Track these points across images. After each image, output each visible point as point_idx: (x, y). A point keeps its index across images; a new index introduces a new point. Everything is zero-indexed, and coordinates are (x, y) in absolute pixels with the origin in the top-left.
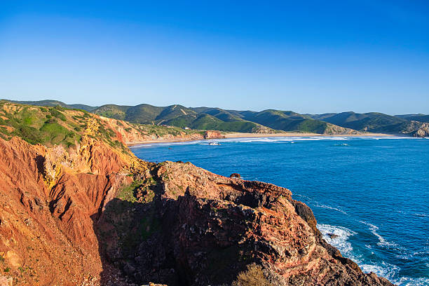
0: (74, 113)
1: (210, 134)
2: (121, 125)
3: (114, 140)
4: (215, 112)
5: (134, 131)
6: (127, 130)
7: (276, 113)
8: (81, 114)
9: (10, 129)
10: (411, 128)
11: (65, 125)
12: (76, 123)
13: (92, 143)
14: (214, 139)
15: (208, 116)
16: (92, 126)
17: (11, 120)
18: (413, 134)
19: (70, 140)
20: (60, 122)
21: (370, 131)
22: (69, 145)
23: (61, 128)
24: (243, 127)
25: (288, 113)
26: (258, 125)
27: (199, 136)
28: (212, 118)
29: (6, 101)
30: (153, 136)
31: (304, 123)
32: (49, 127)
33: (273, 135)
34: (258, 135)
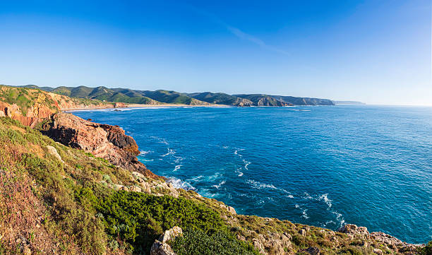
0: (33, 91)
1: (117, 105)
2: (63, 98)
3: (52, 105)
4: (125, 91)
5: (71, 102)
6: (67, 101)
7: (163, 92)
8: (37, 91)
9: (4, 99)
10: (237, 102)
11: (27, 97)
12: (33, 96)
13: (39, 106)
14: (121, 107)
15: (120, 94)
16: (41, 97)
17: (4, 94)
18: (238, 105)
19: (29, 104)
20: (25, 95)
21: (217, 103)
22: (28, 107)
23: (25, 98)
24: (141, 101)
25: (171, 92)
26: (149, 99)
27: (111, 106)
28: (122, 95)
29: (2, 85)
30: (82, 105)
31: (179, 98)
32: (20, 98)
33: (159, 105)
34: (150, 105)
